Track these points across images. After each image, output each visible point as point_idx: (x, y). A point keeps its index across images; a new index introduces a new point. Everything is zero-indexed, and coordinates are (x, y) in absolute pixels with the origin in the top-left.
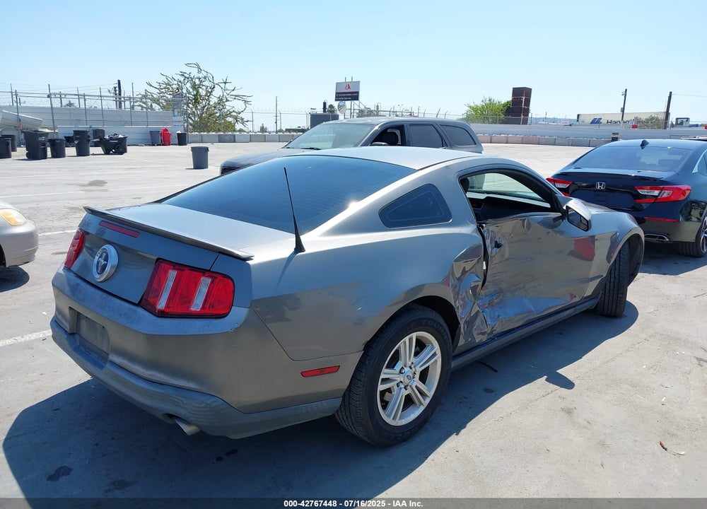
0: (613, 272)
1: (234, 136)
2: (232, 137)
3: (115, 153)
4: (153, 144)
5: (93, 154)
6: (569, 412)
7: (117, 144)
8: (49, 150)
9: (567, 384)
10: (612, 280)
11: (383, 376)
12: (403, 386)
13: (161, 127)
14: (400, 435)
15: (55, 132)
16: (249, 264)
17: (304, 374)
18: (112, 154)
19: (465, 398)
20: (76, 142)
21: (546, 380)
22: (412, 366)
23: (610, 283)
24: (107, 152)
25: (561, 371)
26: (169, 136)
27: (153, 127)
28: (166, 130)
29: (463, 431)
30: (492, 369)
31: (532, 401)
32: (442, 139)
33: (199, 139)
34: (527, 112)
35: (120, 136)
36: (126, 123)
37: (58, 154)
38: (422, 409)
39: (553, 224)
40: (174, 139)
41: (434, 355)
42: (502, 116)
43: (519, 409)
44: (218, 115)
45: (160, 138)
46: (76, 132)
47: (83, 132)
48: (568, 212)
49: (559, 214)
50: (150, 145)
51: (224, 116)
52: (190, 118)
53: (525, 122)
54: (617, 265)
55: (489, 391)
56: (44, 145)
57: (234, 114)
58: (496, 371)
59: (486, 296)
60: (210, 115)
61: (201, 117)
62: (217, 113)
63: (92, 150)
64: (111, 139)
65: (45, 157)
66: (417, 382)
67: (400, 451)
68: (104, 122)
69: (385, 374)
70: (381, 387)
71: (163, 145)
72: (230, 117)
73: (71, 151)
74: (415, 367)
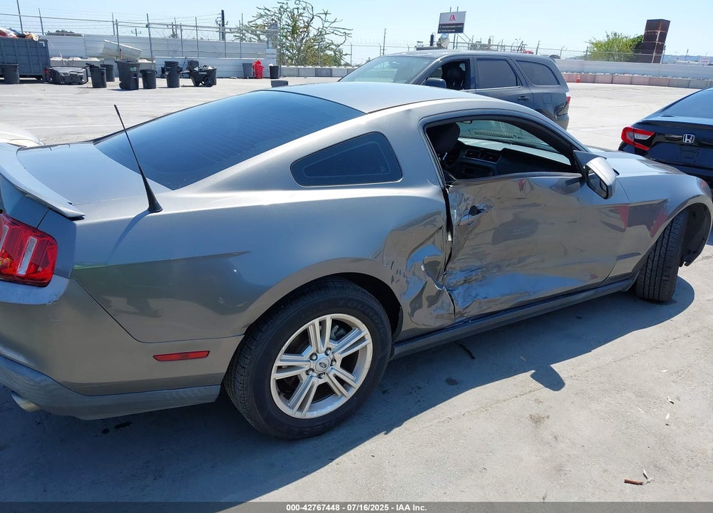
0: (658, 248)
1: (331, 70)
2: (329, 71)
3: (204, 85)
4: (245, 76)
5: (184, 86)
6: (537, 420)
7: (206, 76)
8: (141, 80)
9: (555, 383)
10: (656, 259)
11: (278, 363)
12: (315, 375)
13: (254, 60)
14: (308, 429)
15: (153, 63)
16: (75, 224)
17: (158, 358)
18: (201, 86)
19: (419, 388)
20: (167, 73)
21: (532, 376)
22: (329, 352)
23: (653, 262)
24: (197, 85)
25: (555, 367)
26: (262, 69)
27: (246, 59)
28: (259, 63)
29: (396, 430)
30: (470, 354)
31: (498, 401)
32: (517, 76)
33: (296, 73)
34: (661, 48)
35: (210, 68)
36: (220, 55)
37: (149, 85)
38: (343, 401)
39: (568, 187)
40: (267, 72)
41: (363, 339)
42: (631, 53)
43: (476, 410)
44: (317, 47)
45: (253, 70)
46: (168, 64)
47: (174, 63)
48: (587, 173)
49: (579, 175)
50: (242, 78)
51: (322, 49)
52: (288, 50)
53: (657, 60)
54: (665, 241)
55: (451, 382)
56: (136, 75)
57: (333, 47)
58: (473, 358)
59: (461, 271)
60: (309, 48)
61: (299, 50)
62: (316, 45)
63: (182, 81)
64: (201, 70)
65: (137, 88)
66: (337, 369)
67: (306, 448)
68: (198, 53)
69: (281, 360)
70: (276, 376)
71: (255, 78)
72: (329, 49)
73: (161, 82)
74: (333, 353)
